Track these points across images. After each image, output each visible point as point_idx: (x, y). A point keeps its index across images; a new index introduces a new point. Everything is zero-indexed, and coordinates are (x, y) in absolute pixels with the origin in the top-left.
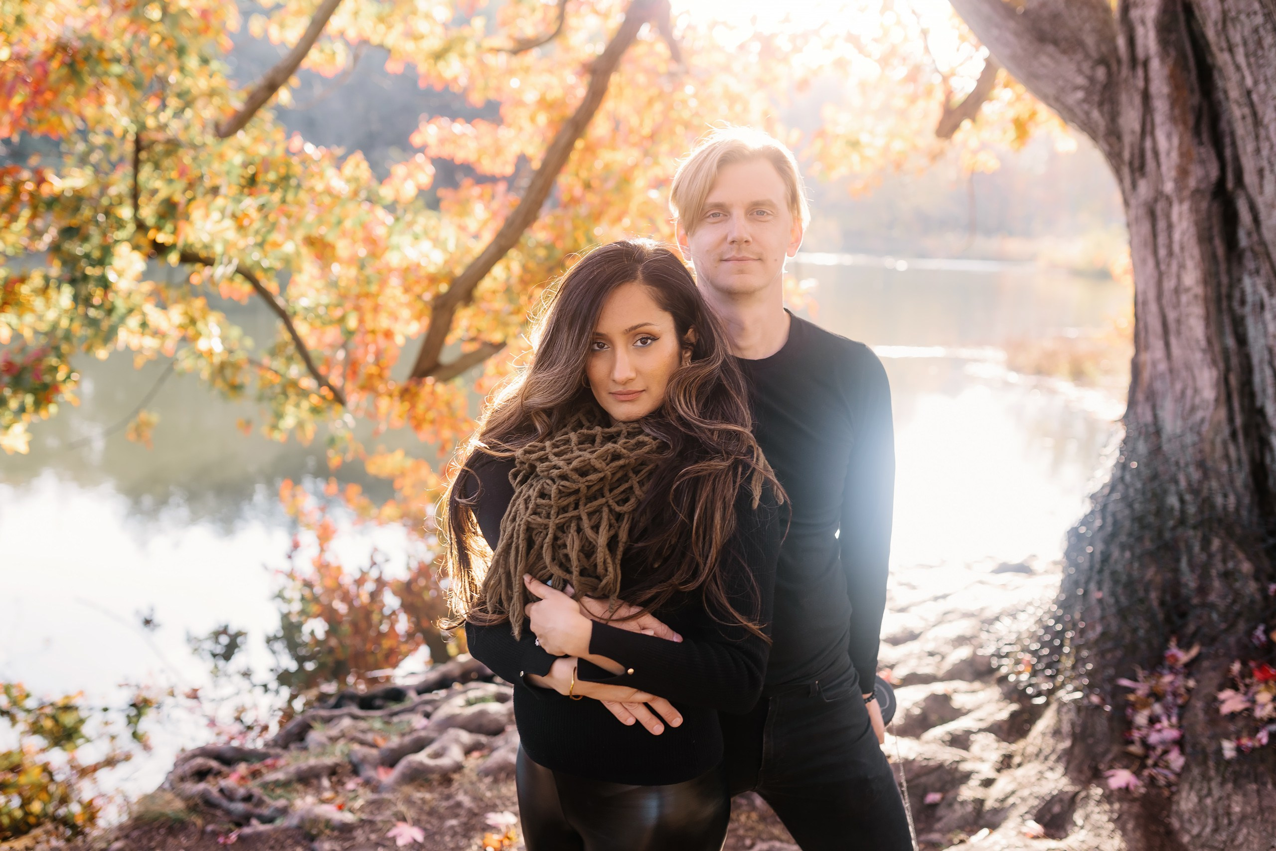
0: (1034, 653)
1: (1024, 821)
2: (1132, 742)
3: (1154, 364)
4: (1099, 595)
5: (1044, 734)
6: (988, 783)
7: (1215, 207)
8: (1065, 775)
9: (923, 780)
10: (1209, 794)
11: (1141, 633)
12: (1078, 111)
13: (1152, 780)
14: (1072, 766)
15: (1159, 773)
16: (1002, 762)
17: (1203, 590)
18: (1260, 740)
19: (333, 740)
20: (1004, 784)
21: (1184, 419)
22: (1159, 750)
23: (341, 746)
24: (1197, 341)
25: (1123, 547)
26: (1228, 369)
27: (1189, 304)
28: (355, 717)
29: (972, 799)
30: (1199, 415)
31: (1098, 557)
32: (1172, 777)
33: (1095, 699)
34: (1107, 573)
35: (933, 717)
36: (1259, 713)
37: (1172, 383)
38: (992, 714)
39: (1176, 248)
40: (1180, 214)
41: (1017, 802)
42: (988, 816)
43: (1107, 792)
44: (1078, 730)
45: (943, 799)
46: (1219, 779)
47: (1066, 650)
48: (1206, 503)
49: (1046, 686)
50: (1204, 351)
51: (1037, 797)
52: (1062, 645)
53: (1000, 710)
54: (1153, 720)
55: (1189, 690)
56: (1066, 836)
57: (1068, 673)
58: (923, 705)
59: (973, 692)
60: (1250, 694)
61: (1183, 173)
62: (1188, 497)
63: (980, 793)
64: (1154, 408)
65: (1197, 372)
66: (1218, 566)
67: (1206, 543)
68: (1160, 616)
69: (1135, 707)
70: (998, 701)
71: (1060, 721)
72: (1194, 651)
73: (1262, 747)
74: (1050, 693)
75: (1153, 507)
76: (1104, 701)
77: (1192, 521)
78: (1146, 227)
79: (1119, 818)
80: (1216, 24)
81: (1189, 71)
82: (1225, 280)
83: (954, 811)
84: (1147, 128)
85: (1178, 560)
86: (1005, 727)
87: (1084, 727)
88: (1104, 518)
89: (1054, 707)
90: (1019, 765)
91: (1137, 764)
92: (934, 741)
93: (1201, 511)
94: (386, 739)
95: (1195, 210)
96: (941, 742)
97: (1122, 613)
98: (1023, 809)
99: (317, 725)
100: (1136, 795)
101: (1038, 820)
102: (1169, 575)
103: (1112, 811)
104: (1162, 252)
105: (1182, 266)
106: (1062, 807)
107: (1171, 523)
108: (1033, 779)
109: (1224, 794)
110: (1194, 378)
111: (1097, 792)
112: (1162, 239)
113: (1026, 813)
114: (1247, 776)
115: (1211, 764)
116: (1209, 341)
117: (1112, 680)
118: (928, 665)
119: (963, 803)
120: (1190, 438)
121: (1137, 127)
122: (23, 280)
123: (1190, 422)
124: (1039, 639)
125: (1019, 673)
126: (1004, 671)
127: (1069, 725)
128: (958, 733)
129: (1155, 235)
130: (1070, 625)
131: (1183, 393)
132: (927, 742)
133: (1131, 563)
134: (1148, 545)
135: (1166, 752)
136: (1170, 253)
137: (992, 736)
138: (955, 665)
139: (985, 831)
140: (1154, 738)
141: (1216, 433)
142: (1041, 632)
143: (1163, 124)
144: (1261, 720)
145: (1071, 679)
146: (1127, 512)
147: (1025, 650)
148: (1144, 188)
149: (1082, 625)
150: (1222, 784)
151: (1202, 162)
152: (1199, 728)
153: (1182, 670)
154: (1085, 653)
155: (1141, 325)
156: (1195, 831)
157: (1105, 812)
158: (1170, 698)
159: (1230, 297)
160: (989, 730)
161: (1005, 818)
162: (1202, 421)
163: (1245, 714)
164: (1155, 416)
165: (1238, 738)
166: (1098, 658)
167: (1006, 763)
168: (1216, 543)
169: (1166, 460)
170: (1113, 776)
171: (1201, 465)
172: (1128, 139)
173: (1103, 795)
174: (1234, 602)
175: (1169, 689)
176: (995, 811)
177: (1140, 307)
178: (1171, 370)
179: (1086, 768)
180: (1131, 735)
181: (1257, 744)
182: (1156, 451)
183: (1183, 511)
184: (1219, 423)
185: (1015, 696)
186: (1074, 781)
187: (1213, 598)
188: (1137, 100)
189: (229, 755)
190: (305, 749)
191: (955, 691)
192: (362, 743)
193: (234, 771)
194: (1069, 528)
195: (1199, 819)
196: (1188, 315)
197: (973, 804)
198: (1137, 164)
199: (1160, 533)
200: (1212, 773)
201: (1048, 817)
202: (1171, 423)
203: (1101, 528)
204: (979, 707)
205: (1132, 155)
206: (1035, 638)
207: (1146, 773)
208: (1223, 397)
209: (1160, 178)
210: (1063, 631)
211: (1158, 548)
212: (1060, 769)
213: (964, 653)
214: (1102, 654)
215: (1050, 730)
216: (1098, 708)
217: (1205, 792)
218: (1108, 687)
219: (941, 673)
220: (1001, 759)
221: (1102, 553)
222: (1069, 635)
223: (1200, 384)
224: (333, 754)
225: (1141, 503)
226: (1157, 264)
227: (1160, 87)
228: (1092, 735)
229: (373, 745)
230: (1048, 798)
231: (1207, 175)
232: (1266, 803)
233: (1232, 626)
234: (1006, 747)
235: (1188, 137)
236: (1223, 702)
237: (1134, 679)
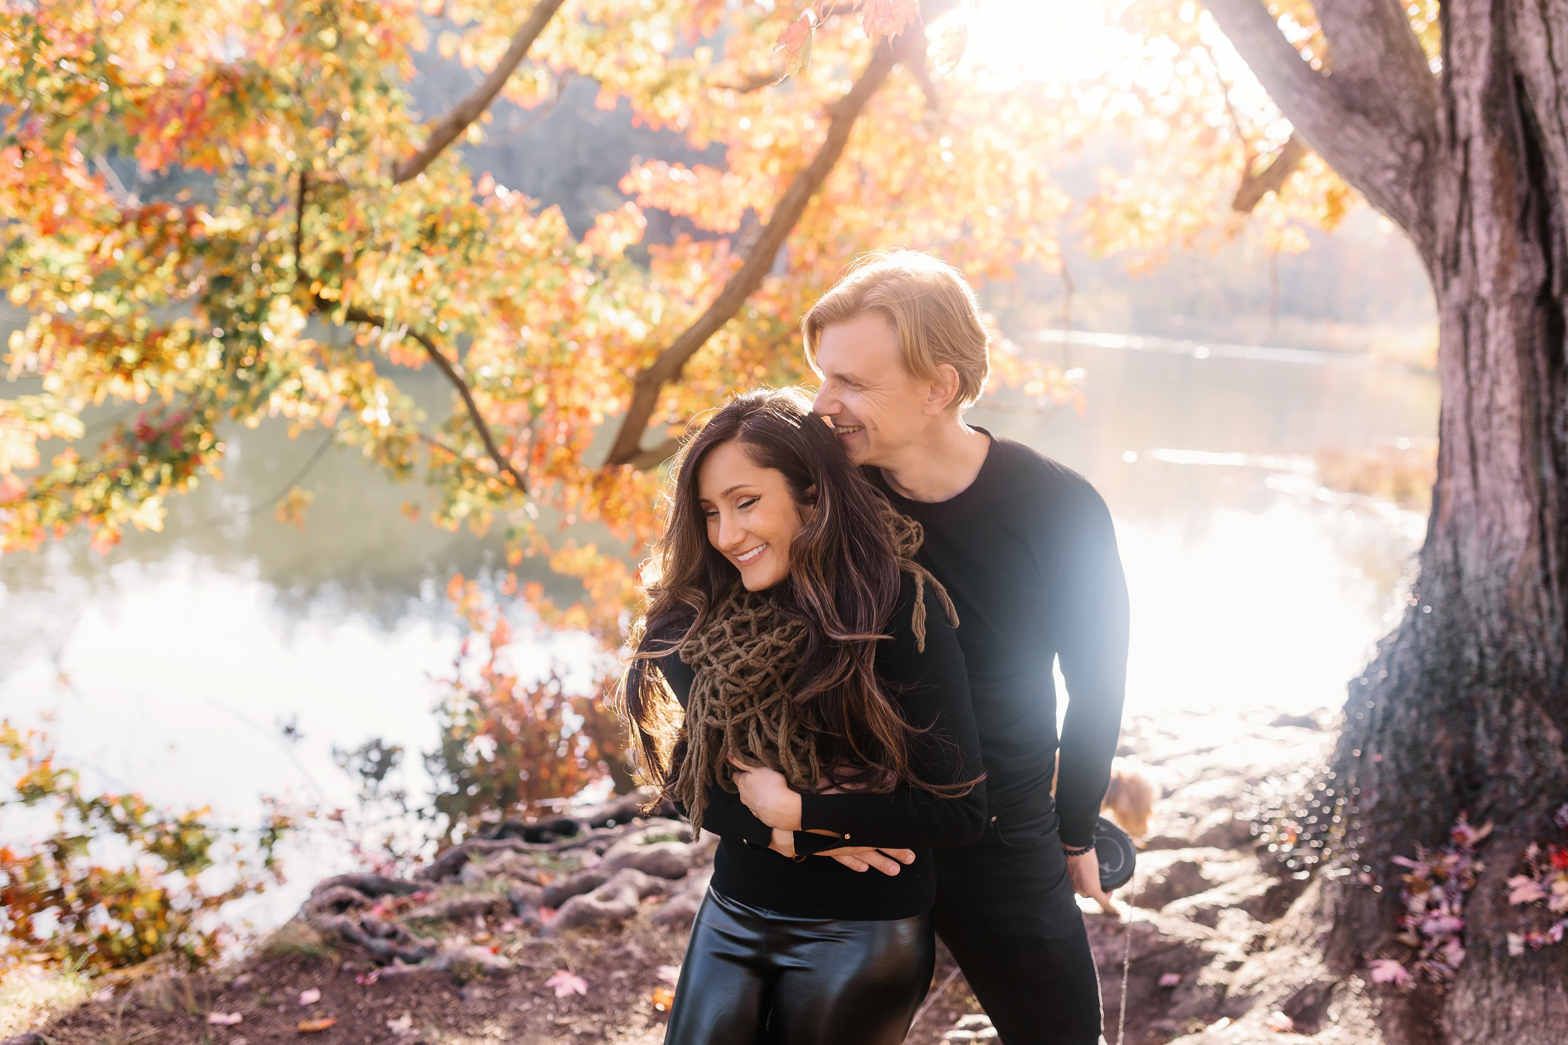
0: (1301, 821)
1: (1271, 1011)
2: (1405, 930)
3: (1458, 494)
4: (1378, 758)
5: (1302, 914)
6: (1234, 966)
7: (1539, 315)
8: (1322, 962)
9: (1159, 958)
10: (1488, 994)
11: (1425, 805)
12: (1387, 194)
13: (1425, 975)
14: (1331, 953)
15: (1433, 967)
16: (1253, 944)
17: (1500, 759)
18: (1552, 936)
19: (492, 875)
20: (1252, 968)
21: (1489, 559)
22: (1436, 941)
23: (500, 882)
24: (1510, 470)
25: (1409, 704)
26: (1543, 504)
27: (1501, 426)
28: (518, 851)
29: (1214, 983)
30: (1507, 555)
31: (1379, 713)
32: (1448, 973)
33: (1365, 878)
34: (1388, 734)
35: (1179, 888)
36: (1554, 905)
37: (1478, 517)
38: (1246, 888)
39: (1490, 360)
40: (1497, 321)
41: (1265, 990)
42: (1231, 1005)
43: (1370, 985)
44: (1342, 912)
45: (1181, 981)
46: (1501, 978)
47: (1337, 819)
48: (1511, 657)
49: (1310, 860)
50: (1517, 482)
51: (1288, 986)
52: (1332, 814)
53: (1256, 884)
54: (1432, 905)
55: (1476, 874)
56: (1318, 1031)
57: (1337, 847)
58: (1168, 872)
59: (1228, 861)
60: (1546, 883)
61: (1503, 273)
62: (1489, 651)
63: (1223, 977)
64: (1455, 545)
65: (1507, 506)
66: (1519, 733)
67: (1506, 705)
68: (1449, 787)
69: (1412, 889)
70: (1256, 873)
71: (1322, 900)
72: (1486, 830)
73: (1555, 944)
74: (1315, 868)
75: (1446, 660)
76: (1375, 881)
77: (1492, 679)
78: (1456, 335)
79: (1380, 1015)
80: (1548, 102)
81: (1517, 154)
82: (1546, 400)
83: (1193, 996)
84: (1464, 219)
85: (1473, 723)
86: (1261, 904)
87: (1350, 908)
88: (1389, 670)
89: (1317, 884)
90: (1273, 948)
91: (1408, 955)
92: (1177, 915)
93: (1503, 668)
94: (552, 876)
95: (1514, 317)
96: (1184, 917)
97: (1404, 781)
98: (1271, 998)
99: (474, 857)
100: (1404, 990)
101: (1287, 1011)
102: (1462, 740)
103: (1373, 1007)
104: (1474, 364)
105: (1496, 382)
106: (1316, 998)
107: (1467, 680)
108: (1286, 965)
109: (1504, 995)
110: (1503, 513)
111: (1357, 983)
112: (1474, 349)
113: (1274, 1003)
114: (1534, 976)
115: (1494, 960)
116: (1523, 471)
117: (1386, 856)
118: (1179, 827)
119: (1203, 987)
120: (1494, 582)
121: (1453, 217)
122: (165, 333)
123: (1496, 563)
124: (1307, 805)
125: (1282, 843)
126: (1264, 839)
127: (1332, 906)
128: (1206, 907)
129: (1466, 343)
130: (1343, 792)
131: (1490, 529)
132: (1168, 916)
133: (1418, 723)
134: (1439, 703)
135: (1443, 944)
136: (1483, 366)
137: (1244, 914)
138: (1210, 829)
139: (1225, 1021)
140: (1430, 926)
141: (1526, 578)
142: (1310, 797)
143: (1483, 215)
144: (1557, 913)
145: (1340, 853)
146: (1416, 664)
147: (1291, 817)
148: (1457, 289)
149: (1356, 792)
150: (1504, 983)
151: (1527, 261)
152: (1483, 919)
153: (1470, 851)
154: (1357, 825)
155: (1446, 448)
156: (1468, 1035)
157: (1365, 1007)
158: (1453, 882)
159: (1551, 420)
160: (1241, 906)
161: (1250, 1008)
162: (1511, 562)
163: (1538, 905)
164: (1456, 555)
165: (1528, 933)
166: (1372, 831)
167: (1258, 945)
168: (1518, 706)
169: (1466, 606)
170: (1378, 967)
171: (1506, 613)
172: (1442, 230)
173: (1364, 988)
174: (1536, 775)
175: (1453, 871)
176: (1239, 999)
177: (1446, 426)
178: (1477, 502)
179: (1347, 956)
180: (1404, 922)
181: (1549, 941)
182: (1455, 595)
183: (1482, 667)
184: (1530, 566)
185: (1275, 869)
186: (1332, 970)
187: (1511, 769)
188: (1455, 185)
189: (374, 885)
190: (460, 883)
191: (1207, 860)
192: (525, 880)
193: (378, 904)
194: (1350, 679)
195: (1473, 1021)
196: (1500, 439)
197: (1215, 989)
198: (1450, 260)
199: (1454, 691)
200: (1494, 970)
201: (1299, 1009)
202: (1473, 564)
203: (1385, 680)
204: (1232, 879)
205: (1446, 249)
206: (1303, 804)
207: (1418, 966)
208: (1536, 536)
209: (1475, 279)
210: (1335, 797)
211: (1451, 708)
212: (1318, 955)
213: (1222, 816)
214: (1377, 826)
215: (1310, 910)
216: (1368, 888)
217: (1483, 991)
218: (1381, 865)
219: (1193, 838)
220: (1252, 940)
221: (1385, 709)
222: (1341, 802)
223: (1509, 519)
224: (491, 890)
225: (1433, 654)
226: (1468, 377)
227: (1482, 171)
228: (1359, 919)
229: (537, 883)
230: (1300, 988)
231: (1531, 277)
232: (1552, 1008)
233: (1533, 802)
234: (1259, 928)
235: (1512, 231)
236: (1513, 890)
237: (1414, 858)
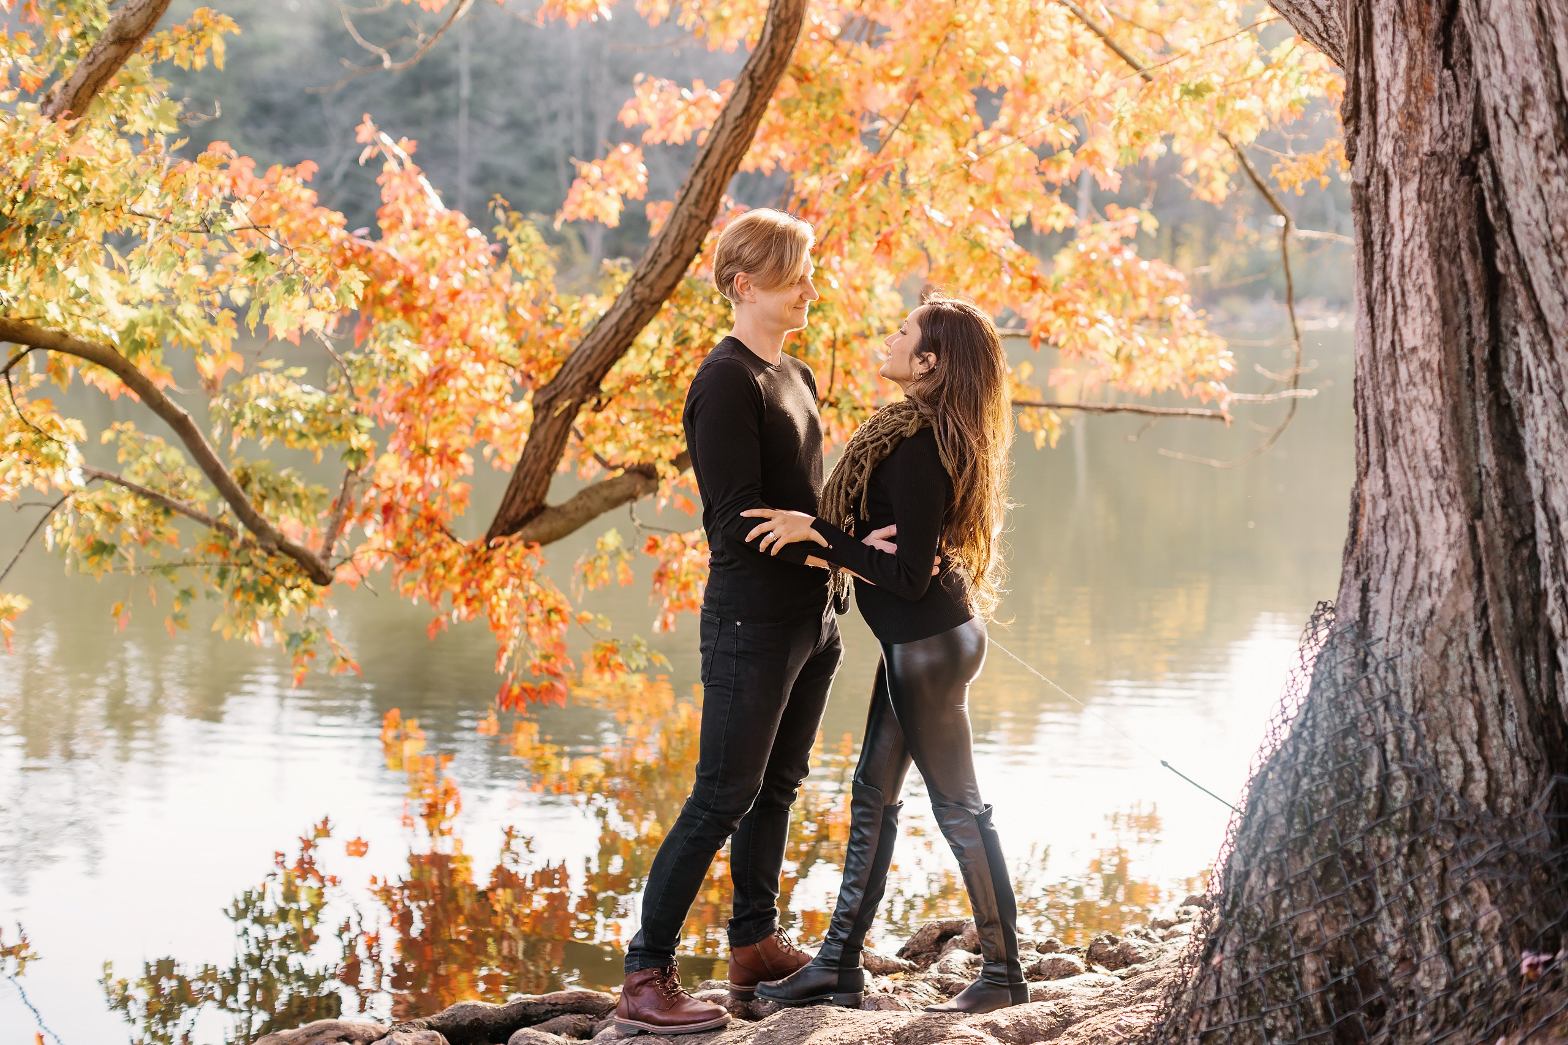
3: (1373, 505)
21: (1402, 612)
24: (1428, 456)
26: (1477, 513)
27: (1413, 382)
39: (1394, 272)
40: (1403, 203)
64: (1365, 592)
68: (1318, 1011)
75: (1331, 789)
77: (1395, 818)
82: (1483, 332)
93: (1416, 796)
95: (1428, 196)
102: (1352, 925)
110: (1419, 532)
133: (1277, 898)
134: (1311, 862)
136: (1387, 282)
146: (1287, 797)
159: (1494, 363)
162: (1432, 613)
164: (1365, 608)
184: (1460, 618)
209: (1375, 137)
223: (1427, 542)
226: (1371, 305)
